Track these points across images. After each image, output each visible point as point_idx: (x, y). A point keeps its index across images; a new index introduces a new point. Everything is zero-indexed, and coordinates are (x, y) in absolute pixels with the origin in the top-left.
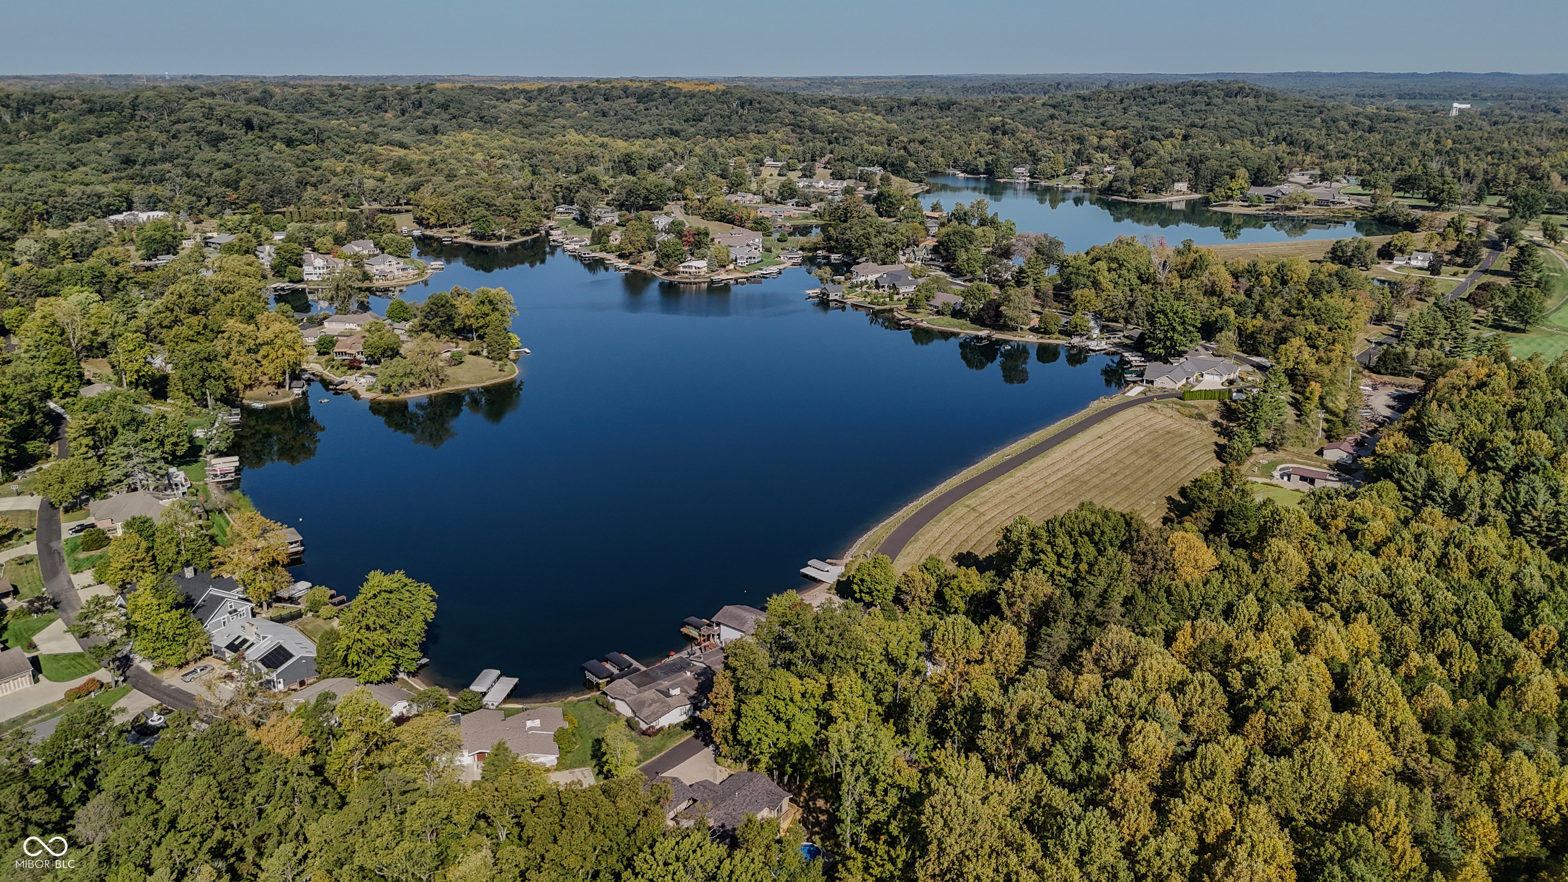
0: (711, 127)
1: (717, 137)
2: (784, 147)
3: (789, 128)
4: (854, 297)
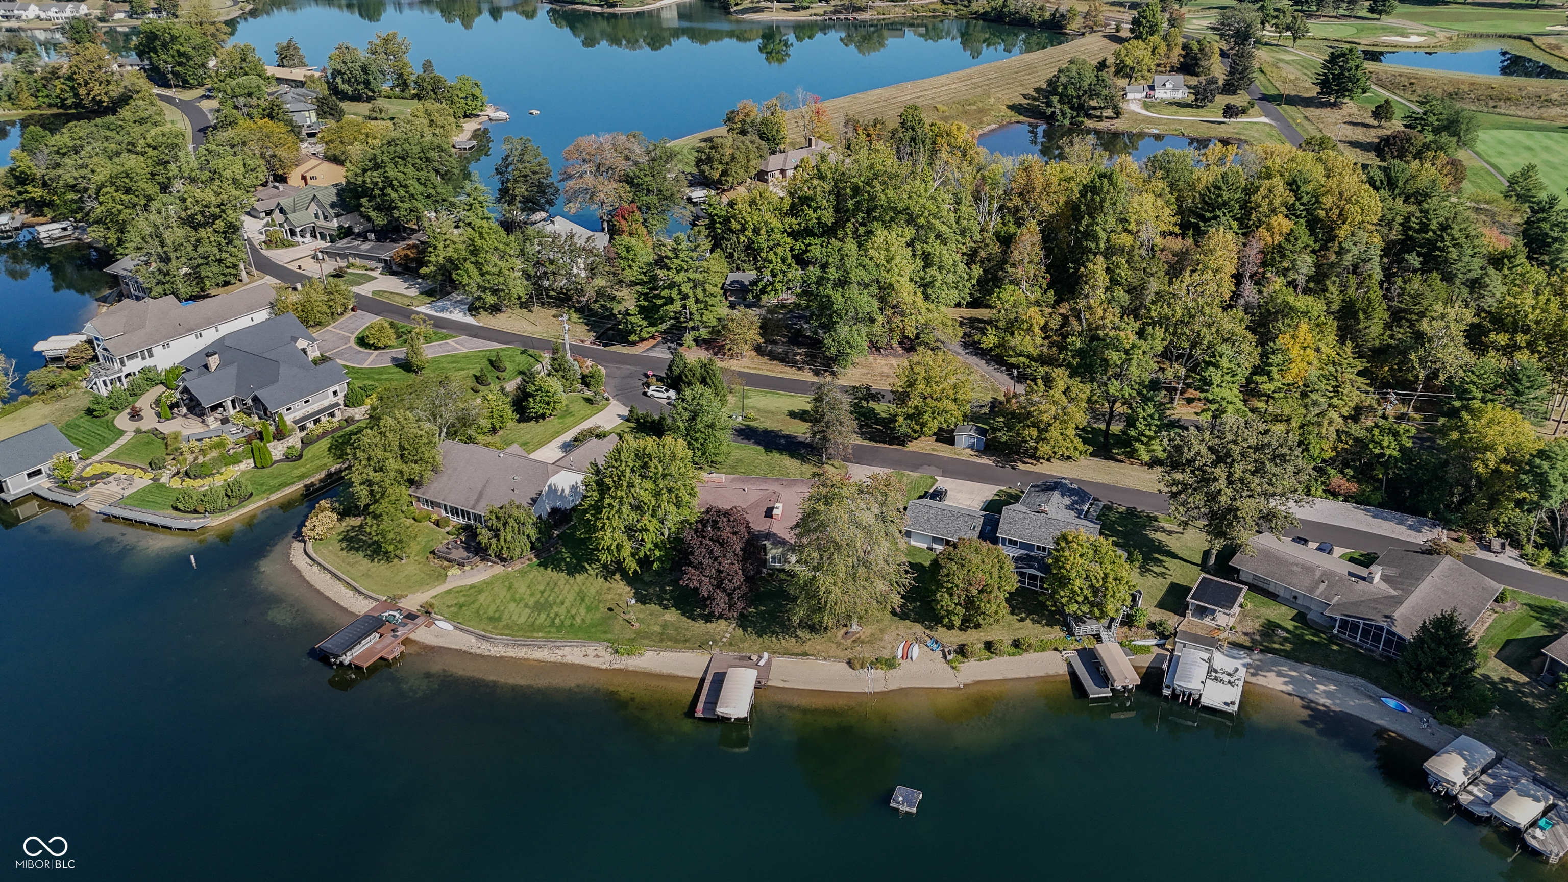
4: (108, 467)
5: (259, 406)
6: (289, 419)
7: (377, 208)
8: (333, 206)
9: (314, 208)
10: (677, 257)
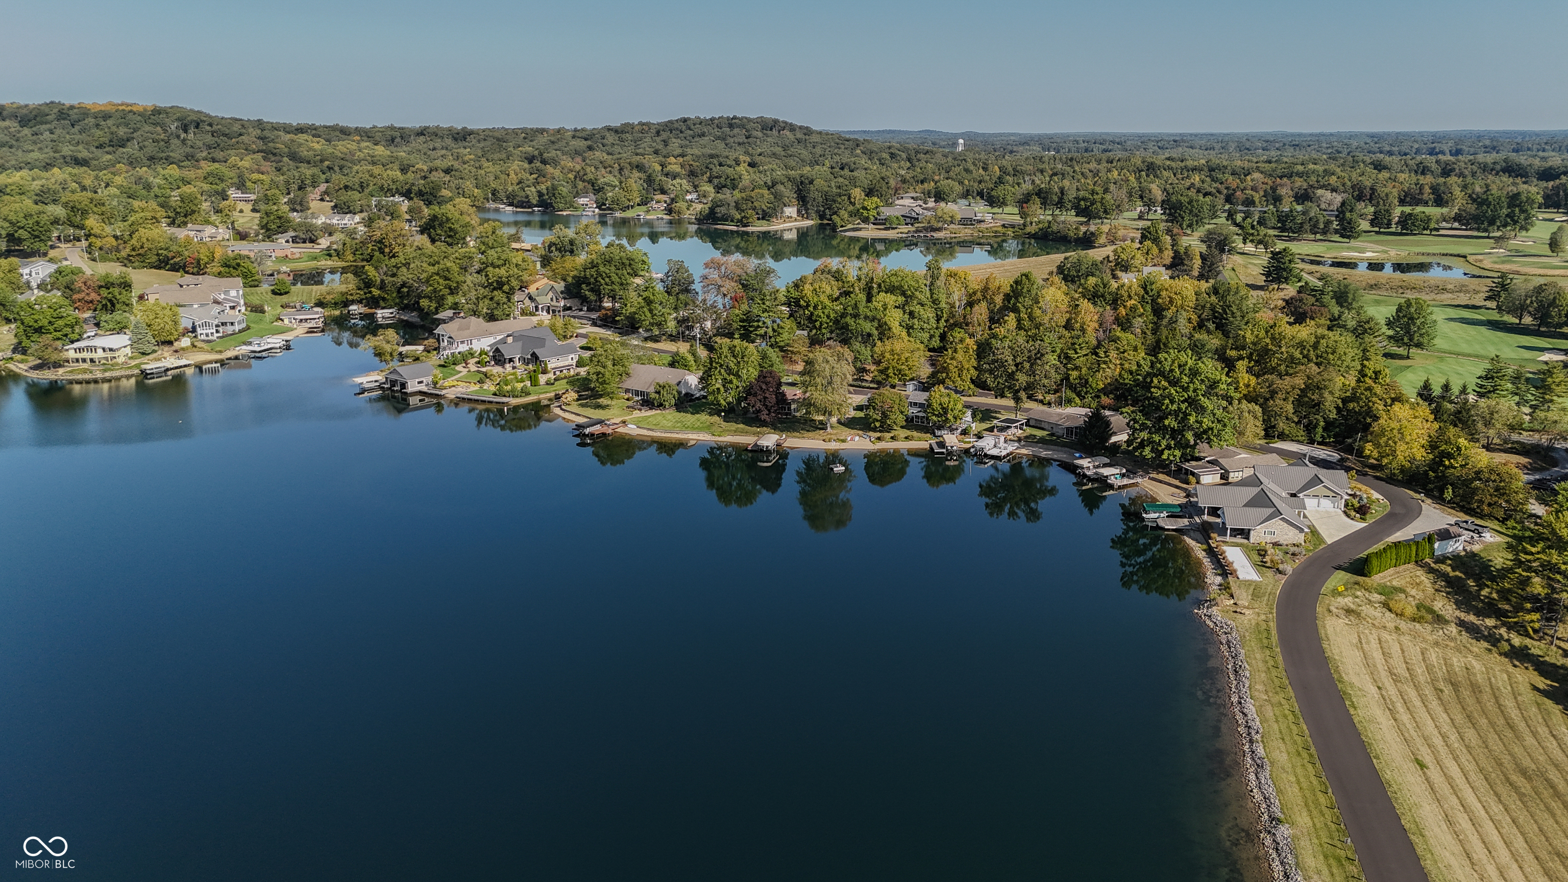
0: (137, 154)
1: (149, 167)
2: (255, 176)
3: (259, 156)
4: (455, 383)
5: (535, 358)
6: (550, 366)
7: (592, 290)
8: (562, 292)
9: (551, 294)
10: (764, 304)
